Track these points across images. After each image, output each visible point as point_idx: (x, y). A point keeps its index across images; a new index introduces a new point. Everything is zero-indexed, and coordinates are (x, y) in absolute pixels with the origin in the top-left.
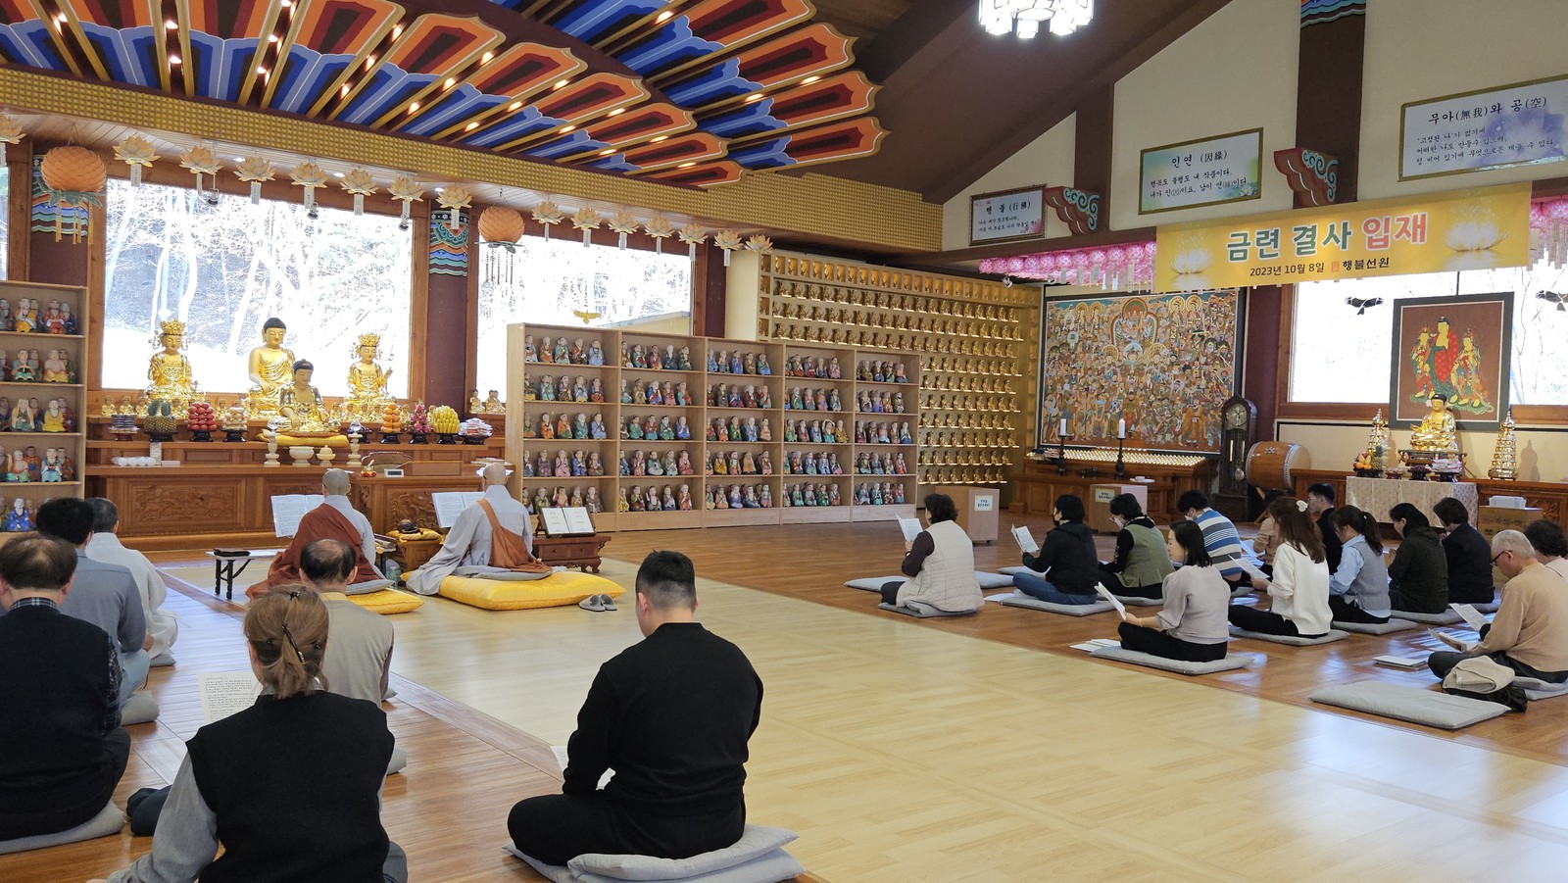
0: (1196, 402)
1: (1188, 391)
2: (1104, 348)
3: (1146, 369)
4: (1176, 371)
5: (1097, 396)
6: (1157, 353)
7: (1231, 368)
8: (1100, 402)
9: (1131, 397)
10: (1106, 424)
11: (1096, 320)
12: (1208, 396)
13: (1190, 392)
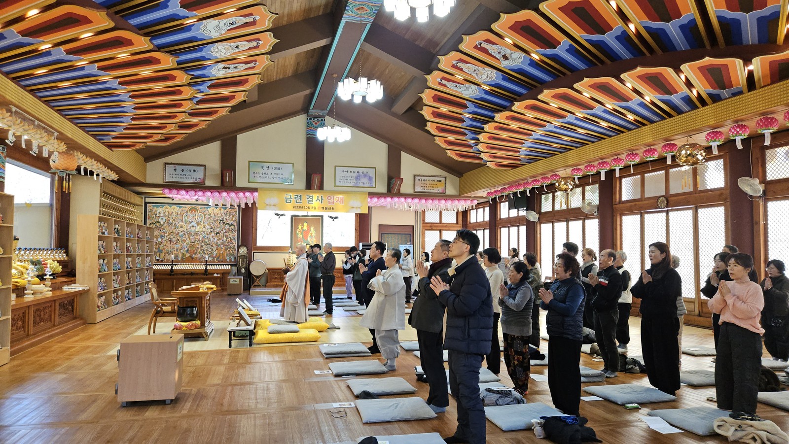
0: (222, 246)
1: (218, 242)
2: (179, 225)
3: (200, 233)
4: (213, 234)
5: (176, 243)
6: (204, 227)
7: (236, 234)
8: (177, 246)
9: (193, 244)
10: (180, 255)
11: (174, 214)
12: (227, 244)
13: (219, 242)
